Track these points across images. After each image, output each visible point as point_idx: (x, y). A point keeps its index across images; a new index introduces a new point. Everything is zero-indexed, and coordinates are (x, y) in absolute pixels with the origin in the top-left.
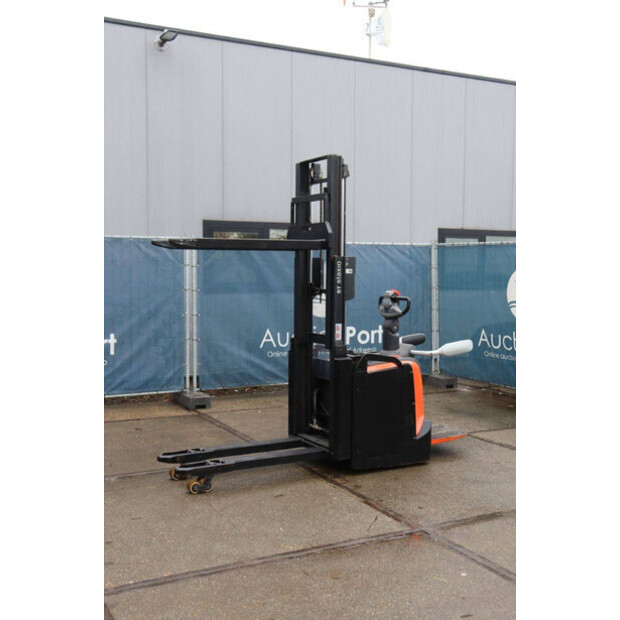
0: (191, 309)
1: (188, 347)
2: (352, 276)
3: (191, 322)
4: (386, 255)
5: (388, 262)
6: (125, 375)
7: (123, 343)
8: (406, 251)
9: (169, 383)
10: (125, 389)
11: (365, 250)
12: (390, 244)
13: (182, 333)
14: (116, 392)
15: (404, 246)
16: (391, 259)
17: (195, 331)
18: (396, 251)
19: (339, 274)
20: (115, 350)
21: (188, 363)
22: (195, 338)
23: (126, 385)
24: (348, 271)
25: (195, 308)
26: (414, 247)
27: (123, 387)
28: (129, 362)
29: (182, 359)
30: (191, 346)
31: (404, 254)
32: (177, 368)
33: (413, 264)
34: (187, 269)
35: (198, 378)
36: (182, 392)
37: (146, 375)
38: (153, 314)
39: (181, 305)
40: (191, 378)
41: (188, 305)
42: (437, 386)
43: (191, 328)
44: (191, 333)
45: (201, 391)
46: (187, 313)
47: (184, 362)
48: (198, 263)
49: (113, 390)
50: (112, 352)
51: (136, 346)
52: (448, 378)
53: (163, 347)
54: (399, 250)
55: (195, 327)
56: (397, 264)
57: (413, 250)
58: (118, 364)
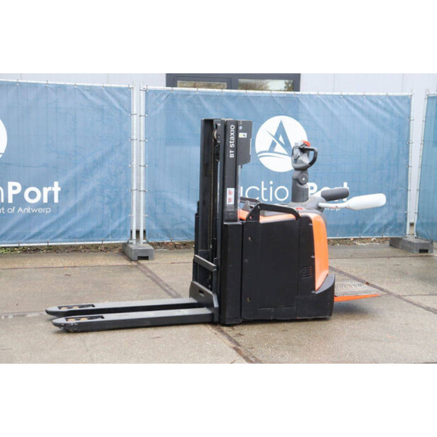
0: (139, 160)
1: (134, 198)
2: (247, 141)
3: (139, 174)
4: (355, 106)
5: (357, 113)
6: (69, 223)
7: (68, 191)
8: (380, 102)
9: (114, 234)
10: (69, 237)
11: (331, 101)
12: (361, 94)
13: (128, 183)
14: (60, 240)
15: (379, 97)
16: (362, 111)
17: (142, 182)
18: (368, 102)
19: (233, 138)
20: (59, 198)
21: (134, 214)
22: (142, 189)
23: (71, 233)
24: (241, 135)
25: (142, 159)
26: (390, 97)
27: (67, 235)
28: (74, 210)
29: (129, 209)
30: (138, 198)
31: (377, 104)
32: (123, 218)
33: (387, 116)
34: (135, 118)
35: (144, 232)
36: (128, 243)
37: (91, 224)
38: (98, 164)
39: (127, 154)
40: (138, 232)
41: (135, 156)
42: (410, 250)
43: (138, 179)
44: (139, 185)
45: (148, 243)
46: (134, 163)
47: (131, 212)
48: (146, 112)
49: (56, 237)
50: (56, 200)
51: (81, 195)
52: (423, 241)
53: (109, 197)
54: (371, 101)
55: (142, 178)
56: (369, 116)
57: (388, 101)
58: (62, 212)
